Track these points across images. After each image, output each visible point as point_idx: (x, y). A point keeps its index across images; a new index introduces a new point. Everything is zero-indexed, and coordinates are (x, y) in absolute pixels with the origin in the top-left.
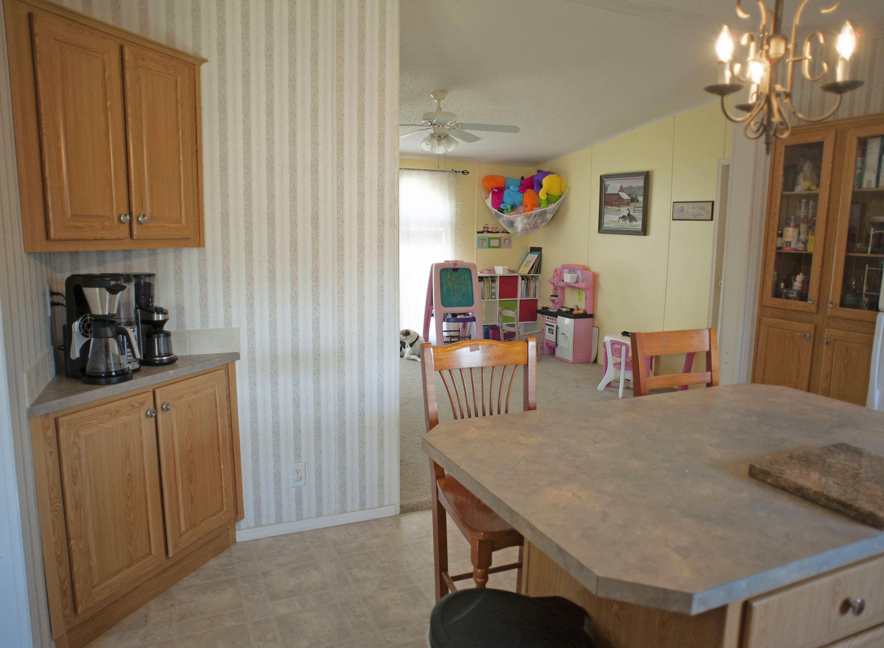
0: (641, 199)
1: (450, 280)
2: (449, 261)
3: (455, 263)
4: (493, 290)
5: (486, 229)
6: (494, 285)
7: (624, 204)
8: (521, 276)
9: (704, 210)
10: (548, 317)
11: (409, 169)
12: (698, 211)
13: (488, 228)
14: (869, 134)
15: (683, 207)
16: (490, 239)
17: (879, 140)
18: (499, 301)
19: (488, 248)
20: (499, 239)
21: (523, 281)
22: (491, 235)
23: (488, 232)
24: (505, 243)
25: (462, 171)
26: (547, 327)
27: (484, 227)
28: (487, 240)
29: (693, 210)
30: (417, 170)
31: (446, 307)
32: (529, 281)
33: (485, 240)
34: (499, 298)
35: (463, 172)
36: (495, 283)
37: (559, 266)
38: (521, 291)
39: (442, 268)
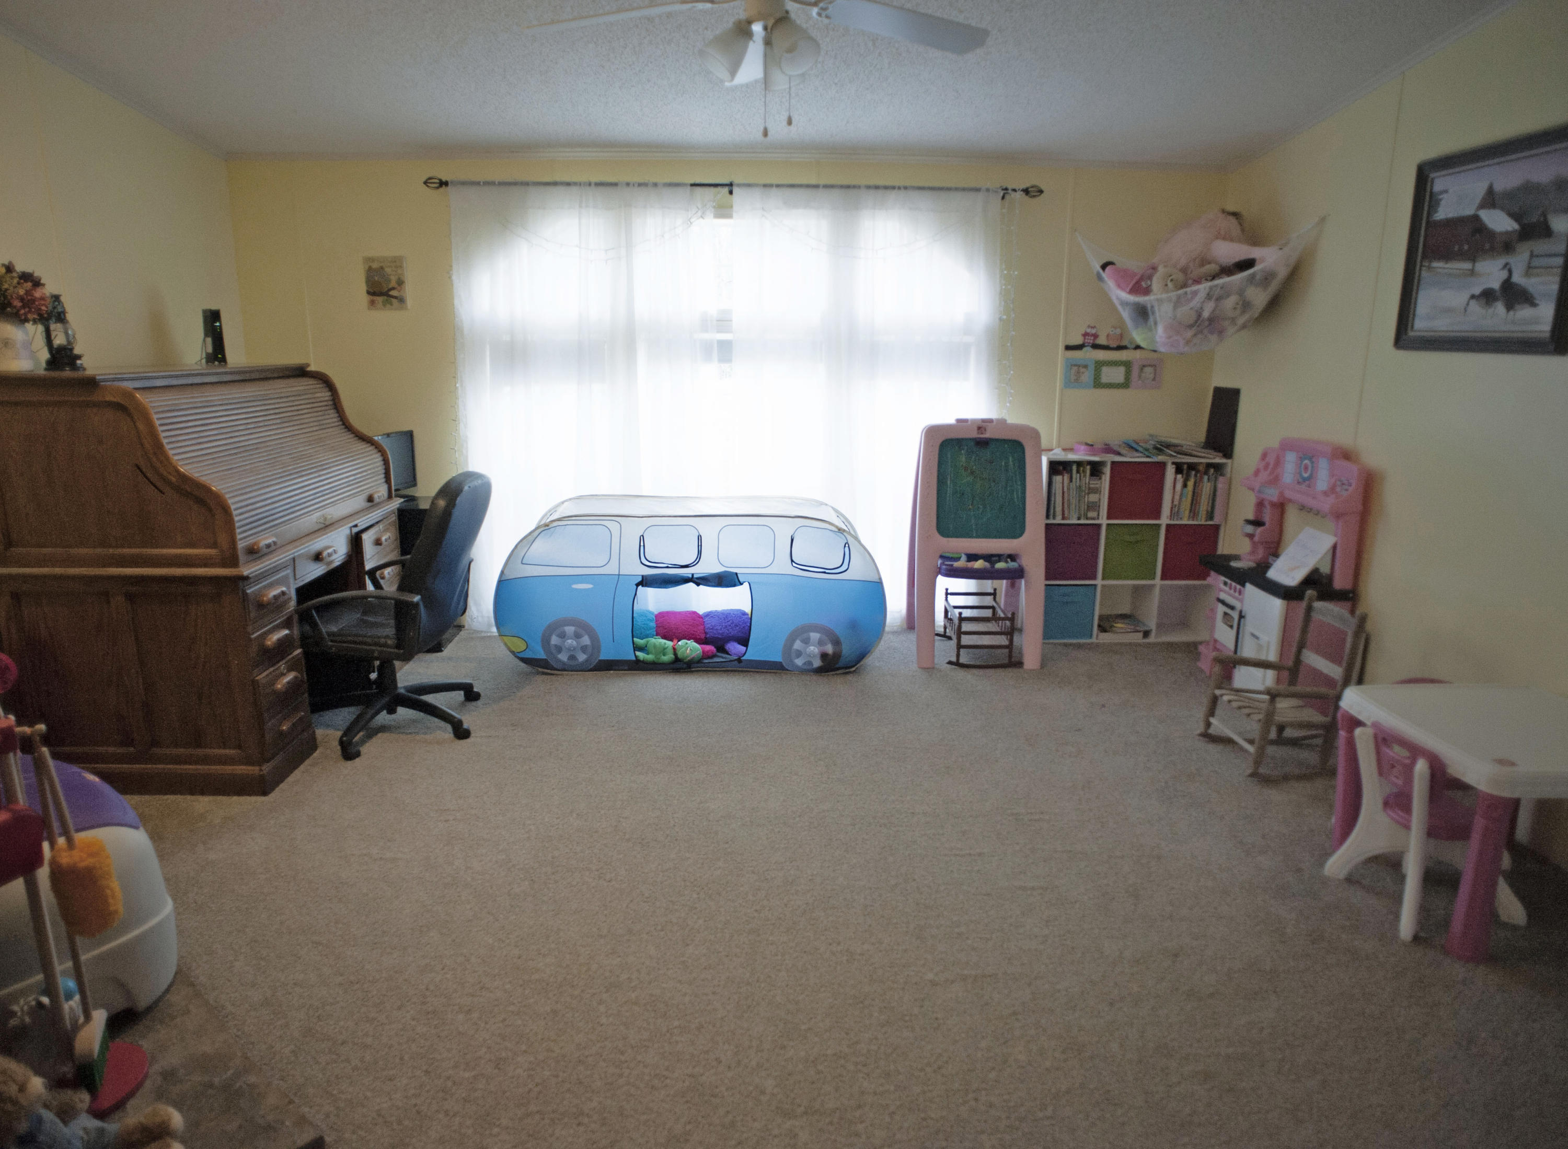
1: (966, 469)
2: (965, 421)
3: (982, 425)
4: (1093, 498)
5: (1090, 340)
6: (1094, 483)
7: (1492, 249)
8: (1173, 463)
10: (1227, 580)
11: (877, 187)
13: (1095, 336)
16: (1099, 364)
18: (1108, 525)
19: (1095, 387)
20: (1127, 365)
21: (1179, 476)
22: (1101, 355)
23: (1096, 346)
24: (1143, 375)
25: (1024, 186)
26: (1221, 609)
27: (1085, 335)
28: (1092, 367)
30: (899, 188)
31: (948, 536)
32: (1201, 478)
33: (1086, 367)
34: (1109, 518)
35: (1026, 191)
36: (1100, 479)
37: (1275, 444)
38: (1170, 502)
39: (944, 439)
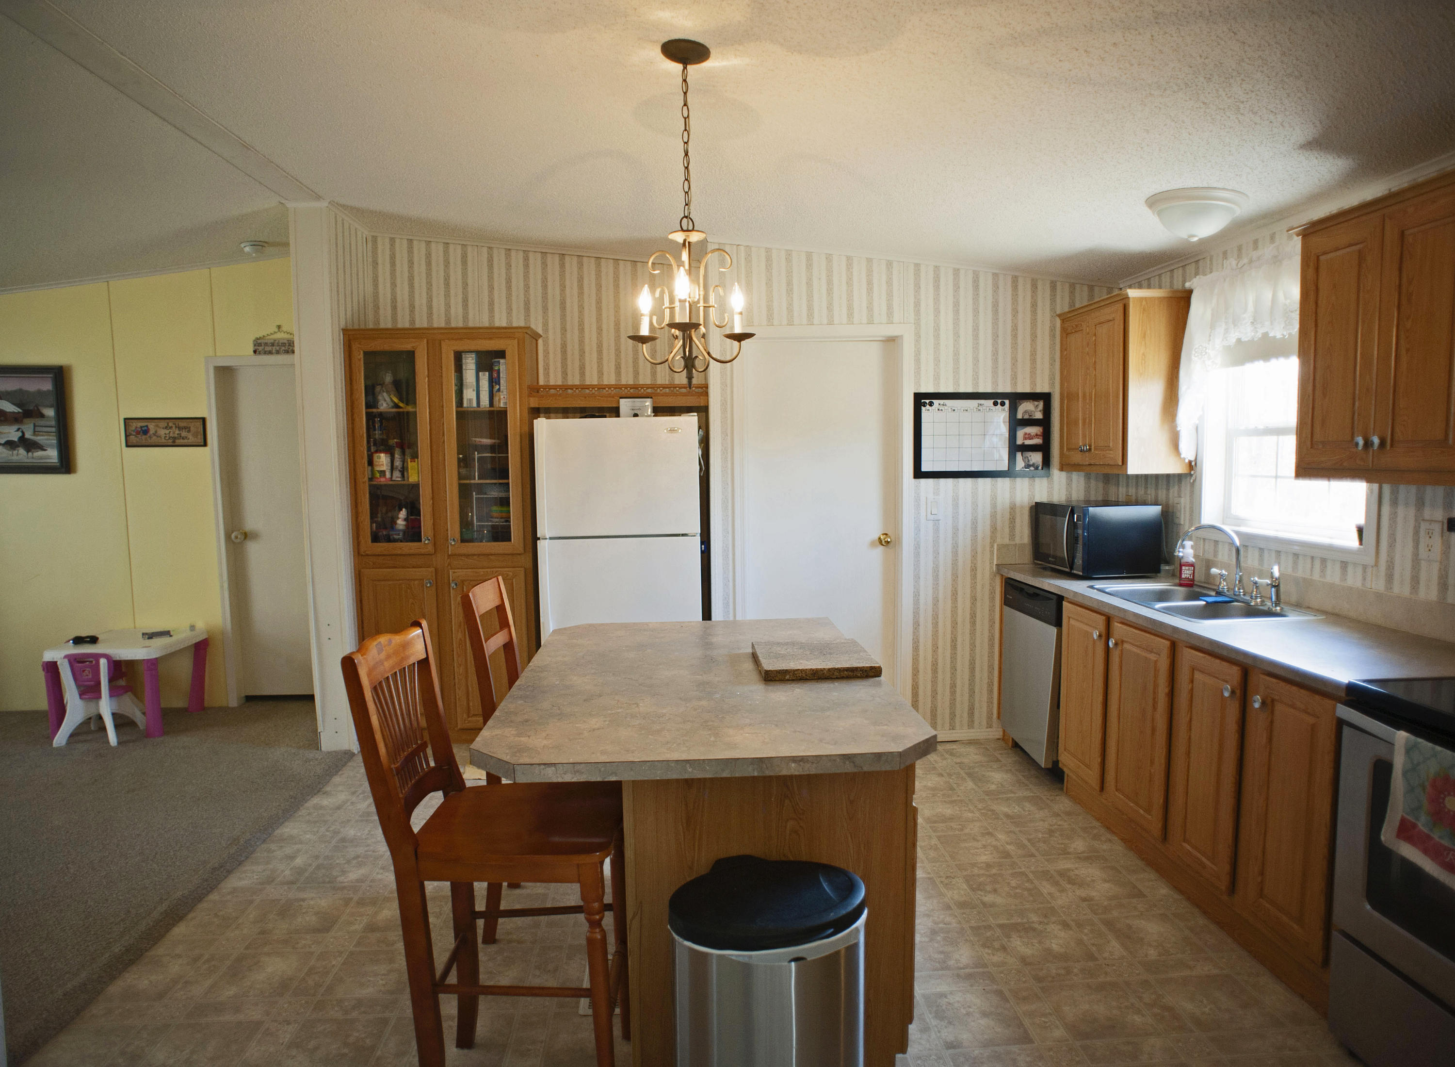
0: (50, 412)
7: (6, 420)
9: (189, 431)
12: (177, 432)
14: (466, 348)
15: (147, 426)
17: (474, 355)
29: (167, 432)
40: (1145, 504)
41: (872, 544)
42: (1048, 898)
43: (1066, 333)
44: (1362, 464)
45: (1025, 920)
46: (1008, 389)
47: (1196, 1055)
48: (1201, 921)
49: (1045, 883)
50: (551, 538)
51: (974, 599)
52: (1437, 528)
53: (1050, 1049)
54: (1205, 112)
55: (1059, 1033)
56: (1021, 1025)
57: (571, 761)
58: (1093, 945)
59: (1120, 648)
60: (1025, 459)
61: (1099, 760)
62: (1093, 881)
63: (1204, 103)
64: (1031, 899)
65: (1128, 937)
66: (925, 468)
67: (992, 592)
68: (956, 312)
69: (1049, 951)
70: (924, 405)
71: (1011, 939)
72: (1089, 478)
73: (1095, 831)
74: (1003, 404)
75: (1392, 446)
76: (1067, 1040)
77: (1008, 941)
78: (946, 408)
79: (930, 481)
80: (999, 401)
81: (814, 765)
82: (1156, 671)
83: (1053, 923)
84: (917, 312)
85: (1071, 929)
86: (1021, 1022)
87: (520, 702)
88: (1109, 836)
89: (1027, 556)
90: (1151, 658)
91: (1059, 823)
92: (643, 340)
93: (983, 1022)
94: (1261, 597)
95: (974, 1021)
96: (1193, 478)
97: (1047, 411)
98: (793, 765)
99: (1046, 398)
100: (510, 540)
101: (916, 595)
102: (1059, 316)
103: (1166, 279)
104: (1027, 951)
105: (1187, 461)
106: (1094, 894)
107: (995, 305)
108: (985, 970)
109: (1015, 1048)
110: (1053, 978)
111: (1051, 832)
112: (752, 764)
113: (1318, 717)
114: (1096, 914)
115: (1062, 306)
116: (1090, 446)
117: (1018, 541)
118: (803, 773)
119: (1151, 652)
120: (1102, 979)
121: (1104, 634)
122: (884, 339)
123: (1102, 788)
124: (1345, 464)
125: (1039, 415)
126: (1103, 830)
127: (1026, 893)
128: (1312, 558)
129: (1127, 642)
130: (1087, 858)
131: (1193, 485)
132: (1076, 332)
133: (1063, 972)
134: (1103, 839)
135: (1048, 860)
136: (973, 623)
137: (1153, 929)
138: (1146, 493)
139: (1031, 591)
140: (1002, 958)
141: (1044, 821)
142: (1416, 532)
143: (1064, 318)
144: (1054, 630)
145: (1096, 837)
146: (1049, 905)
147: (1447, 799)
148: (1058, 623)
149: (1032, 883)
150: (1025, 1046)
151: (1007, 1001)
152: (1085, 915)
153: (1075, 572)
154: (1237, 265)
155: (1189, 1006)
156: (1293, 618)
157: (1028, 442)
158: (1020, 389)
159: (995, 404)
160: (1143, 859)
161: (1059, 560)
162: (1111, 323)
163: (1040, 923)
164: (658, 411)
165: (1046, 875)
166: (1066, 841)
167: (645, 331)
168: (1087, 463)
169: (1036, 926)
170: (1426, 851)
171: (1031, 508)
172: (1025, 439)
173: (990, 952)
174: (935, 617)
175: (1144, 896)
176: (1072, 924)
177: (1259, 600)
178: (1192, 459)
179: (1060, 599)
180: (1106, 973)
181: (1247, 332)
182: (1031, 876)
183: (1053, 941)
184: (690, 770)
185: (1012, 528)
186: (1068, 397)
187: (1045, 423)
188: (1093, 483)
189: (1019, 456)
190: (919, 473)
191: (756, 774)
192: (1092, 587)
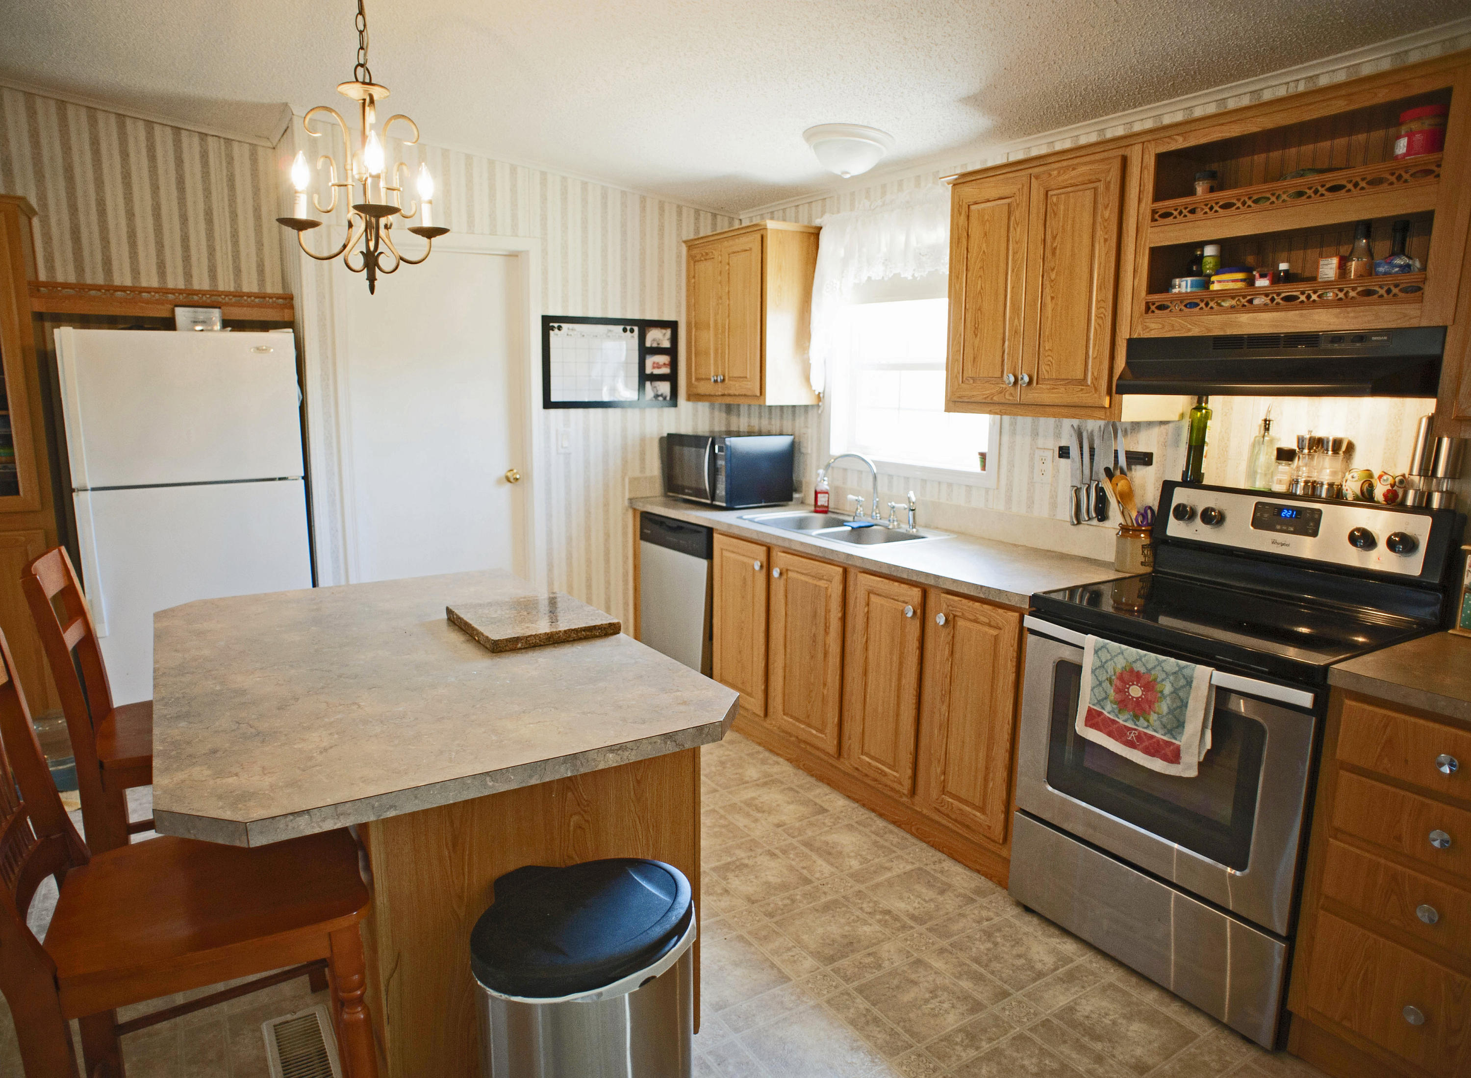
40: (769, 434)
41: (499, 482)
42: (746, 830)
43: (693, 260)
44: (1011, 398)
45: (734, 858)
46: (637, 316)
47: (924, 948)
48: (880, 823)
49: (737, 816)
50: (93, 489)
51: (607, 536)
52: (1049, 454)
53: (808, 982)
54: (901, 48)
55: (809, 963)
56: (773, 966)
57: (330, 801)
58: (804, 868)
59: (784, 577)
60: (654, 388)
61: (763, 687)
62: (778, 805)
63: (905, 39)
64: (731, 835)
65: (829, 853)
66: (554, 398)
67: (625, 527)
68: (585, 229)
69: (768, 884)
70: (553, 328)
71: (729, 881)
72: (713, 409)
73: (761, 756)
74: (632, 331)
75: (1037, 383)
76: (818, 968)
77: (727, 883)
78: (575, 333)
79: (560, 412)
80: (628, 328)
81: (634, 752)
82: (828, 598)
83: (761, 855)
84: (544, 226)
85: (778, 857)
86: (773, 964)
87: (183, 724)
88: (775, 758)
89: (657, 488)
90: (823, 585)
91: (726, 753)
92: (301, 225)
93: (739, 972)
94: (897, 521)
95: (729, 975)
96: (821, 409)
97: (674, 339)
98: (611, 755)
99: (673, 326)
100: (17, 493)
101: (549, 533)
102: (685, 242)
103: (791, 212)
104: (749, 889)
105: (817, 393)
106: (784, 818)
107: (624, 225)
108: (718, 918)
109: (777, 990)
110: (782, 910)
111: (722, 763)
112: (565, 762)
113: (1000, 629)
114: (793, 837)
115: (688, 233)
116: (724, 376)
117: (648, 473)
118: (622, 763)
119: (820, 579)
120: (824, 900)
121: (765, 564)
122: (505, 253)
123: (766, 714)
124: (995, 398)
125: (666, 344)
126: (767, 754)
127: (723, 830)
128: (939, 483)
129: (791, 571)
130: (765, 784)
131: (820, 416)
132: (706, 260)
133: (788, 902)
134: (770, 761)
135: (730, 793)
136: (607, 561)
137: (847, 840)
138: (770, 423)
139: (674, 525)
140: (728, 903)
141: (711, 754)
142: (1032, 459)
143: (691, 245)
144: (704, 563)
145: (764, 762)
146: (749, 838)
147: (1131, 687)
148: (708, 555)
149: (726, 819)
150: (785, 986)
151: (750, 944)
152: (784, 840)
153: (718, 503)
154: (870, 206)
155: (902, 905)
156: (932, 538)
157: (657, 372)
158: (648, 317)
159: (625, 330)
160: (812, 776)
161: (700, 492)
162: (747, 253)
163: (749, 857)
164: (229, 324)
165: (733, 808)
166: (740, 771)
167: (301, 213)
168: (720, 394)
169: (746, 861)
170: (1110, 734)
171: (661, 439)
172: (654, 368)
173: (715, 898)
174: (569, 556)
175: (827, 811)
176: (777, 852)
177: (895, 523)
178: (821, 391)
179: (710, 531)
180: (825, 893)
181: (878, 272)
182: (722, 812)
183: (767, 873)
184: (491, 784)
185: (643, 460)
186: (694, 325)
187: (672, 352)
188: (717, 413)
189: (648, 384)
190: (548, 404)
191: (569, 774)
192: (741, 518)
